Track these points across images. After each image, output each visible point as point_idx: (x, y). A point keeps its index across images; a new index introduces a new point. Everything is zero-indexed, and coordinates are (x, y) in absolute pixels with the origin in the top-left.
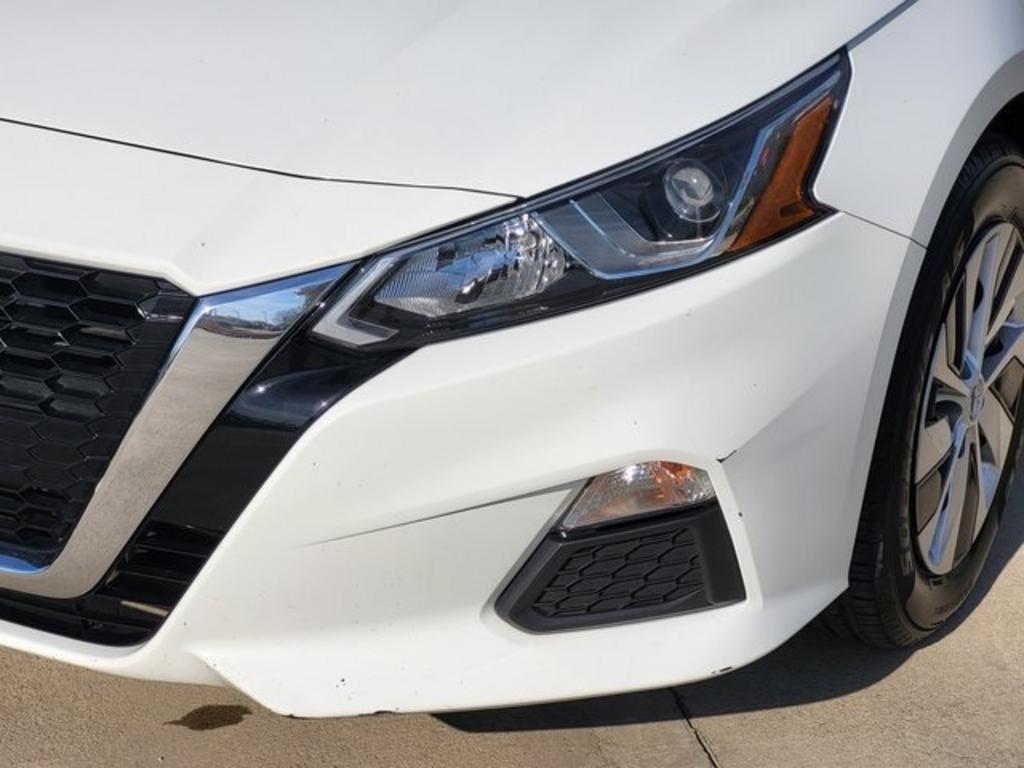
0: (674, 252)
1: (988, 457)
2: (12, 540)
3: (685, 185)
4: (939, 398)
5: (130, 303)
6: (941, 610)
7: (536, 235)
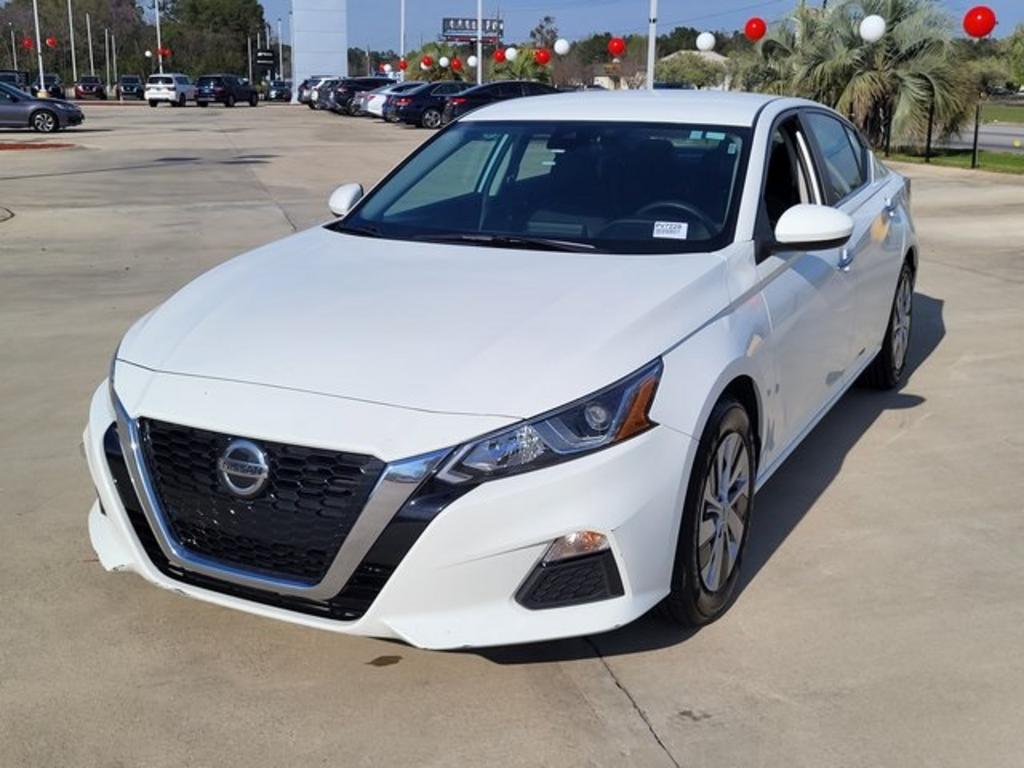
0: (589, 441)
1: (732, 539)
2: (300, 574)
3: (594, 413)
4: (709, 511)
5: (356, 466)
6: (713, 608)
7: (531, 437)
